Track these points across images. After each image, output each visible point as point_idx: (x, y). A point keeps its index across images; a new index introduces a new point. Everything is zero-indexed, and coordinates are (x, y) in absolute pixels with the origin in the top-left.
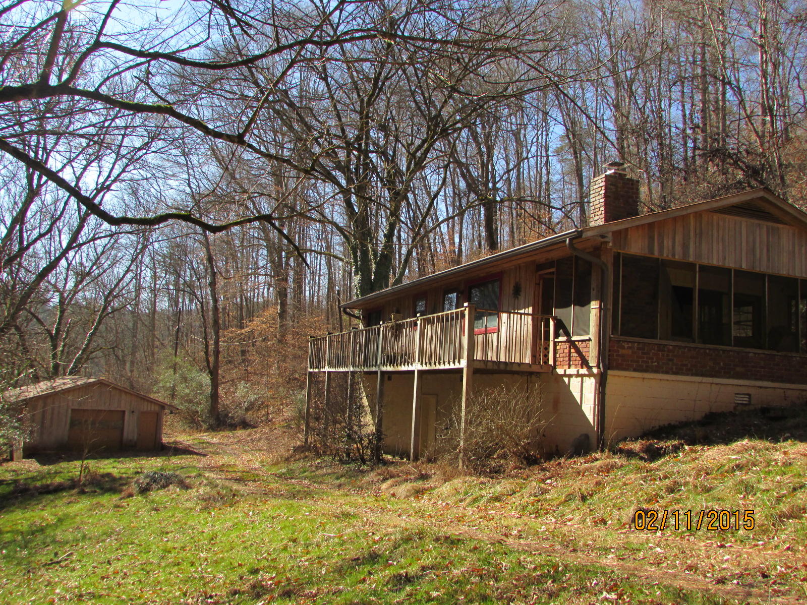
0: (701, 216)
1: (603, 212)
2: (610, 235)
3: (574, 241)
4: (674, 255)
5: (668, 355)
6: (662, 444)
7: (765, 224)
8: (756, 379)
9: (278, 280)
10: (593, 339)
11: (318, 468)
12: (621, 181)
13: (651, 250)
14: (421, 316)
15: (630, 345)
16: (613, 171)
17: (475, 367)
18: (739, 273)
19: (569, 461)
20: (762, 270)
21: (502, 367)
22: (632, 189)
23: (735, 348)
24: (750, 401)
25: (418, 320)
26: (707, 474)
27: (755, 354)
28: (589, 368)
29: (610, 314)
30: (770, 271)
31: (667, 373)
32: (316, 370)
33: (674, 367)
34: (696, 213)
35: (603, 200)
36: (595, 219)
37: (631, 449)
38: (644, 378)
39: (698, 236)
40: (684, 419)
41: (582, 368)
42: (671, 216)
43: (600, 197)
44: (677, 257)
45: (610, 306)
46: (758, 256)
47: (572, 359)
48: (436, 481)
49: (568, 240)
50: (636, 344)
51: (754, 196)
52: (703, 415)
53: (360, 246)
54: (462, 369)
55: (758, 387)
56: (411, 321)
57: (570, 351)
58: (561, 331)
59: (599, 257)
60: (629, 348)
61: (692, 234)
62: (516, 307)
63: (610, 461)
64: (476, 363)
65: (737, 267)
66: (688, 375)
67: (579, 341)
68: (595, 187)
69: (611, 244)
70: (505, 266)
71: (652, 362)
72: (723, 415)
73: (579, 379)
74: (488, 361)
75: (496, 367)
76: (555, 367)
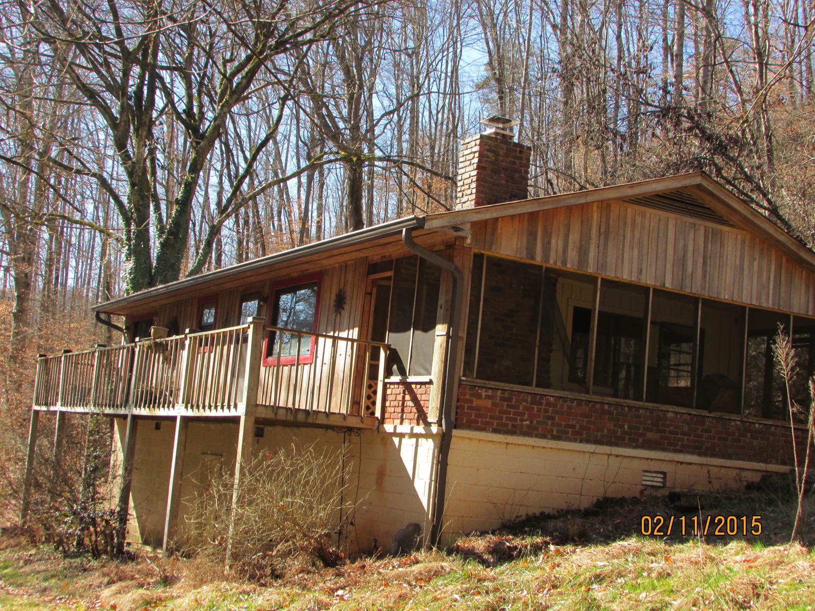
0: (609, 206)
1: (474, 191)
2: (468, 227)
3: (414, 234)
4: (564, 262)
5: (546, 411)
6: (517, 542)
7: (703, 225)
8: (675, 451)
9: (15, 260)
10: (435, 381)
11: (27, 562)
12: (505, 147)
13: (531, 252)
14: (191, 332)
15: (490, 393)
16: (493, 130)
17: (258, 415)
18: (661, 293)
19: (377, 564)
20: (694, 291)
21: (301, 417)
22: (521, 159)
23: (647, 404)
24: (664, 483)
25: (186, 338)
26: (555, 587)
27: (676, 413)
28: (428, 425)
29: (462, 346)
30: (706, 294)
31: (543, 436)
32: (44, 408)
33: (555, 429)
34: (602, 201)
35: (475, 173)
36: (464, 200)
37: (473, 547)
38: (507, 444)
39: (602, 237)
40: (565, 507)
41: (418, 424)
42: (562, 204)
43: (471, 168)
44: (568, 266)
45: (463, 334)
46: (689, 270)
47: (406, 410)
48: (181, 587)
49: (404, 230)
50: (499, 392)
51: (687, 182)
52: (595, 500)
53: (135, 215)
54: (239, 417)
55: (678, 462)
56: (176, 340)
57: (404, 397)
58: (395, 367)
59: (450, 259)
60: (488, 397)
61: (594, 231)
62: (337, 326)
63: (435, 565)
64: (260, 409)
65: (658, 285)
66: (575, 440)
67: (416, 383)
68: (466, 152)
69: (469, 241)
70: (325, 262)
71: (522, 420)
72: (621, 501)
73: (414, 440)
74: (279, 407)
75: (290, 418)
76: (382, 421)
